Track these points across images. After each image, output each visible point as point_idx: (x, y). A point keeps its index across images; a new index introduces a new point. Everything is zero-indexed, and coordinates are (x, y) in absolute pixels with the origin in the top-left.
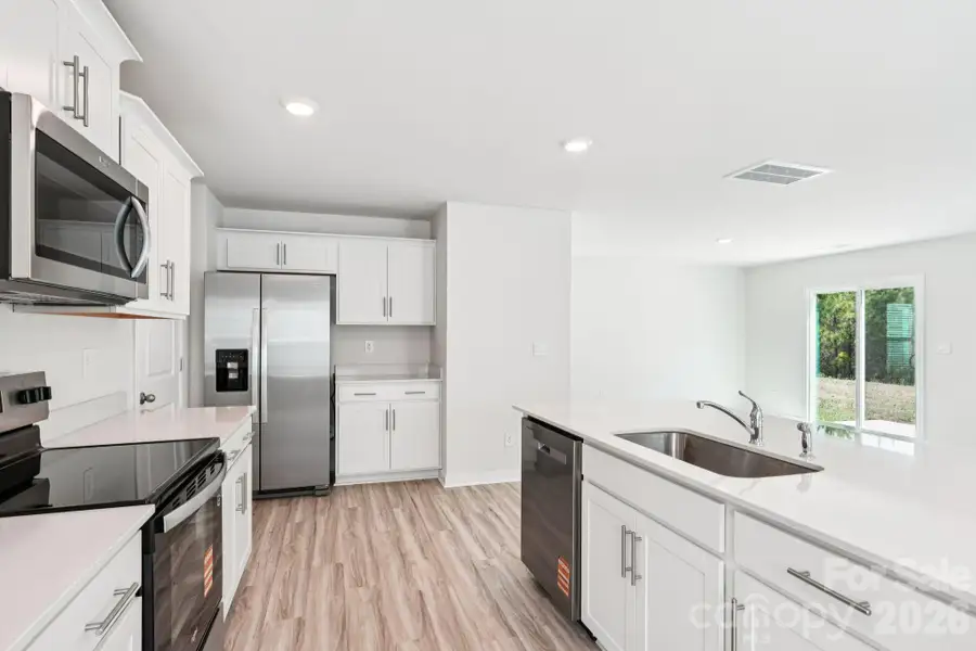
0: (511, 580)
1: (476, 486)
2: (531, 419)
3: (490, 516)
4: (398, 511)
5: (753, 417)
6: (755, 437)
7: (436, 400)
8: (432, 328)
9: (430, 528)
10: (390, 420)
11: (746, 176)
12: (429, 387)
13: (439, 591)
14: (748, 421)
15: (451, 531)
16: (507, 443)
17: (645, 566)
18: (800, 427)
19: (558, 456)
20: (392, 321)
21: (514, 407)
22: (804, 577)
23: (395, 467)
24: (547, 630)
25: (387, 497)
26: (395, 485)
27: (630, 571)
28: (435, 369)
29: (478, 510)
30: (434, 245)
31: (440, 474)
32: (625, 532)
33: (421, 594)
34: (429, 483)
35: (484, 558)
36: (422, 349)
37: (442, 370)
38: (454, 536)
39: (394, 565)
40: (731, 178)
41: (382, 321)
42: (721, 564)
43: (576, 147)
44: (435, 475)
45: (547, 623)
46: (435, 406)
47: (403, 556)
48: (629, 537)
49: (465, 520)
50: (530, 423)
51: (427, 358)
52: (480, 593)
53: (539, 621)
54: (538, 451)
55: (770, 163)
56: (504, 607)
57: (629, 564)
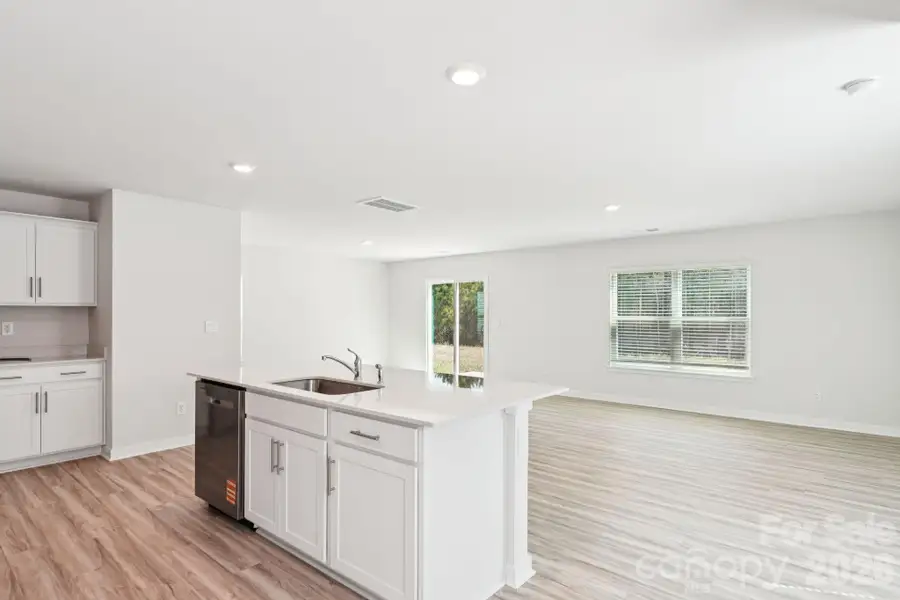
0: (187, 514)
1: (147, 455)
2: (204, 381)
3: (162, 474)
4: (57, 489)
5: (356, 364)
6: (357, 375)
7: (99, 379)
8: (91, 310)
9: (98, 494)
10: (41, 403)
11: (371, 204)
12: (92, 368)
13: (116, 533)
14: (353, 367)
15: (123, 493)
16: (179, 413)
17: (286, 460)
18: (377, 366)
19: (226, 404)
20: (42, 301)
21: (189, 374)
22: (358, 434)
23: (47, 450)
24: (218, 534)
25: (40, 479)
26: (50, 469)
27: (276, 468)
28: (97, 347)
29: (150, 473)
30: (95, 228)
31: (103, 451)
32: (273, 442)
33: (97, 541)
34: (92, 462)
35: (158, 503)
36: (81, 330)
37: (105, 349)
38: (126, 495)
39: (63, 529)
40: (361, 204)
41: (30, 302)
42: (325, 443)
43: (243, 169)
44: (98, 452)
45: (218, 530)
46: (97, 385)
47: (71, 521)
48: (276, 445)
49: (138, 483)
50: (203, 385)
51: (85, 338)
52: (156, 527)
53: (210, 530)
54: (210, 404)
55: (383, 198)
56: (181, 530)
57: (276, 464)
